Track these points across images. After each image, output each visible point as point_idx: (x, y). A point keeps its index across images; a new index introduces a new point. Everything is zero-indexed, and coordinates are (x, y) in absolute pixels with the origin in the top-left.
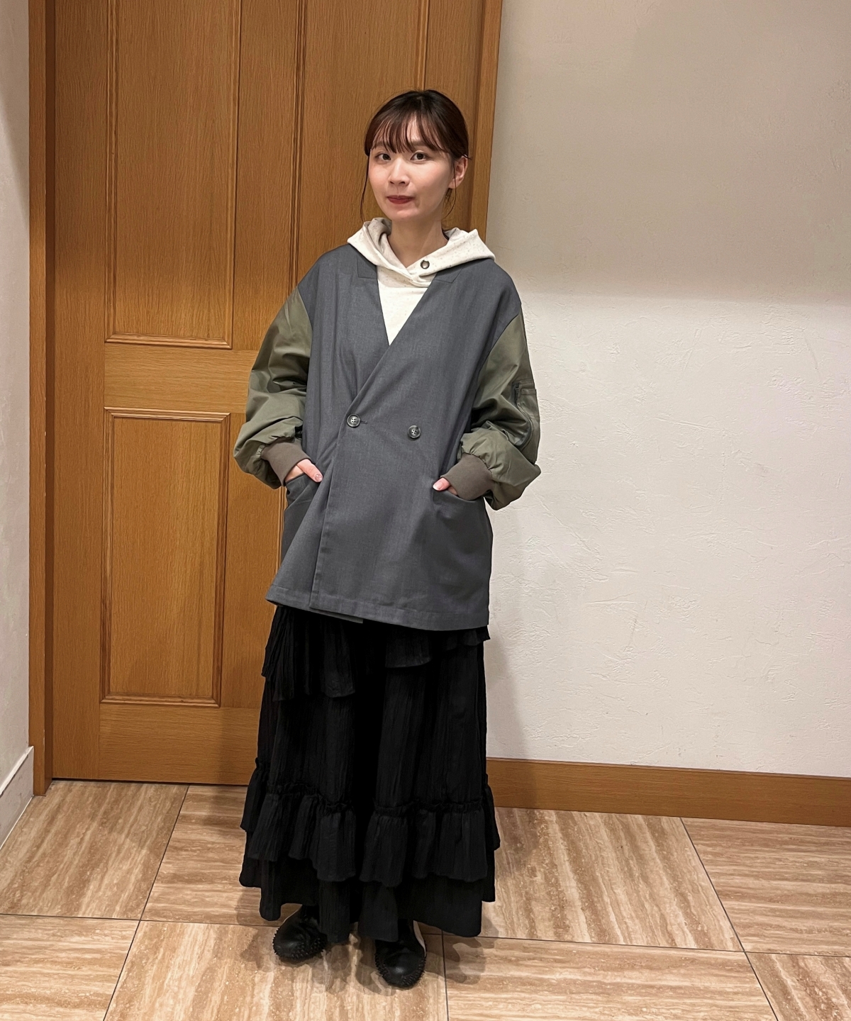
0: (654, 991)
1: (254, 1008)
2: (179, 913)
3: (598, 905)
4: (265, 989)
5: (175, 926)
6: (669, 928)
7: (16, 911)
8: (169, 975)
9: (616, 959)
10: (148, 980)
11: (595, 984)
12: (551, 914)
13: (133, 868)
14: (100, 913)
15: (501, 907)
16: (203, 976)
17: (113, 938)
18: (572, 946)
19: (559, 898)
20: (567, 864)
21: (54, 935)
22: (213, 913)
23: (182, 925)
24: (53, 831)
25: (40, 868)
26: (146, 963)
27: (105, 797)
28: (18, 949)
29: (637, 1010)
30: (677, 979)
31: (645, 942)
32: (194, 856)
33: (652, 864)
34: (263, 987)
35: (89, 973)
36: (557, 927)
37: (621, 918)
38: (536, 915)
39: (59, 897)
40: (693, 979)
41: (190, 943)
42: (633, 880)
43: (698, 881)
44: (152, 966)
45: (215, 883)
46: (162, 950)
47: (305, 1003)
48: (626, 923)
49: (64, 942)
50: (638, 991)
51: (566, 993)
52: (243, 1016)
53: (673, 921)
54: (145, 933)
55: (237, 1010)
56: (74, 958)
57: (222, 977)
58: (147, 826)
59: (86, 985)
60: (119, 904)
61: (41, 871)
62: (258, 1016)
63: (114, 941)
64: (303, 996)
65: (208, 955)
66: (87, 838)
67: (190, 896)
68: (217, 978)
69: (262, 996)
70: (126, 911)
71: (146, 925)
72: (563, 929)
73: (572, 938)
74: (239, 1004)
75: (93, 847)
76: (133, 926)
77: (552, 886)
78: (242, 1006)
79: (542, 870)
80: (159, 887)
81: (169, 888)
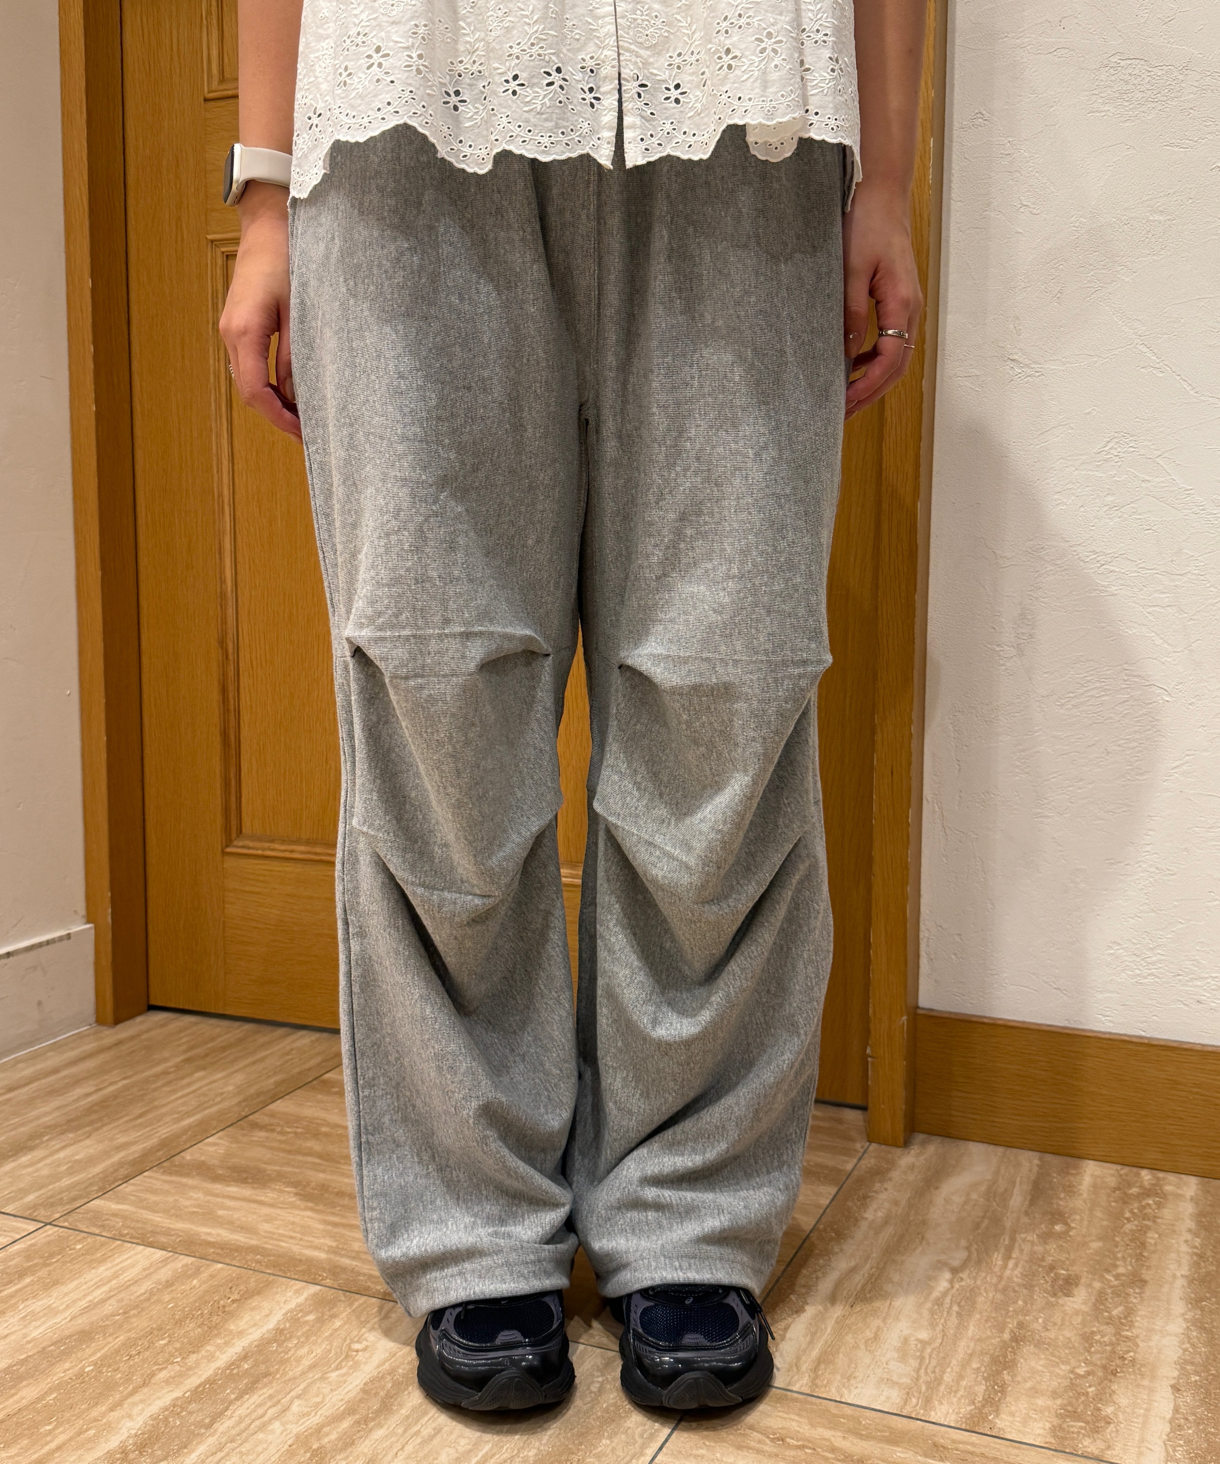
1: (92, 1432)
2: (139, 1225)
4: (159, 1398)
5: (103, 1245)
12: (1066, 1382)
15: (924, 1343)
16: (54, 1344)
19: (1113, 1352)
20: (1180, 1282)
22: (203, 1237)
23: (119, 1246)
24: (65, 1073)
27: (213, 1040)
32: (275, 1141)
34: (158, 1394)
36: (1069, 1414)
38: (1019, 1378)
41: (98, 1280)
46: (28, 1280)
47: (221, 1450)
52: (47, 1444)
54: (31, 1245)
55: (48, 1428)
57: (94, 1353)
58: (237, 1087)
60: (42, 1191)
62: (79, 1452)
64: (233, 1432)
65: (109, 1308)
66: (112, 1088)
67: (192, 1202)
68: (80, 1354)
69: (136, 1410)
70: (41, 1204)
71: (50, 1232)
72: (1087, 1422)
73: (1102, 1450)
74: (67, 1415)
75: (103, 1104)
76: (24, 1230)
77: (1108, 1324)
78: (68, 1421)
79: (1097, 1285)
80: (150, 1177)
81: (165, 1182)
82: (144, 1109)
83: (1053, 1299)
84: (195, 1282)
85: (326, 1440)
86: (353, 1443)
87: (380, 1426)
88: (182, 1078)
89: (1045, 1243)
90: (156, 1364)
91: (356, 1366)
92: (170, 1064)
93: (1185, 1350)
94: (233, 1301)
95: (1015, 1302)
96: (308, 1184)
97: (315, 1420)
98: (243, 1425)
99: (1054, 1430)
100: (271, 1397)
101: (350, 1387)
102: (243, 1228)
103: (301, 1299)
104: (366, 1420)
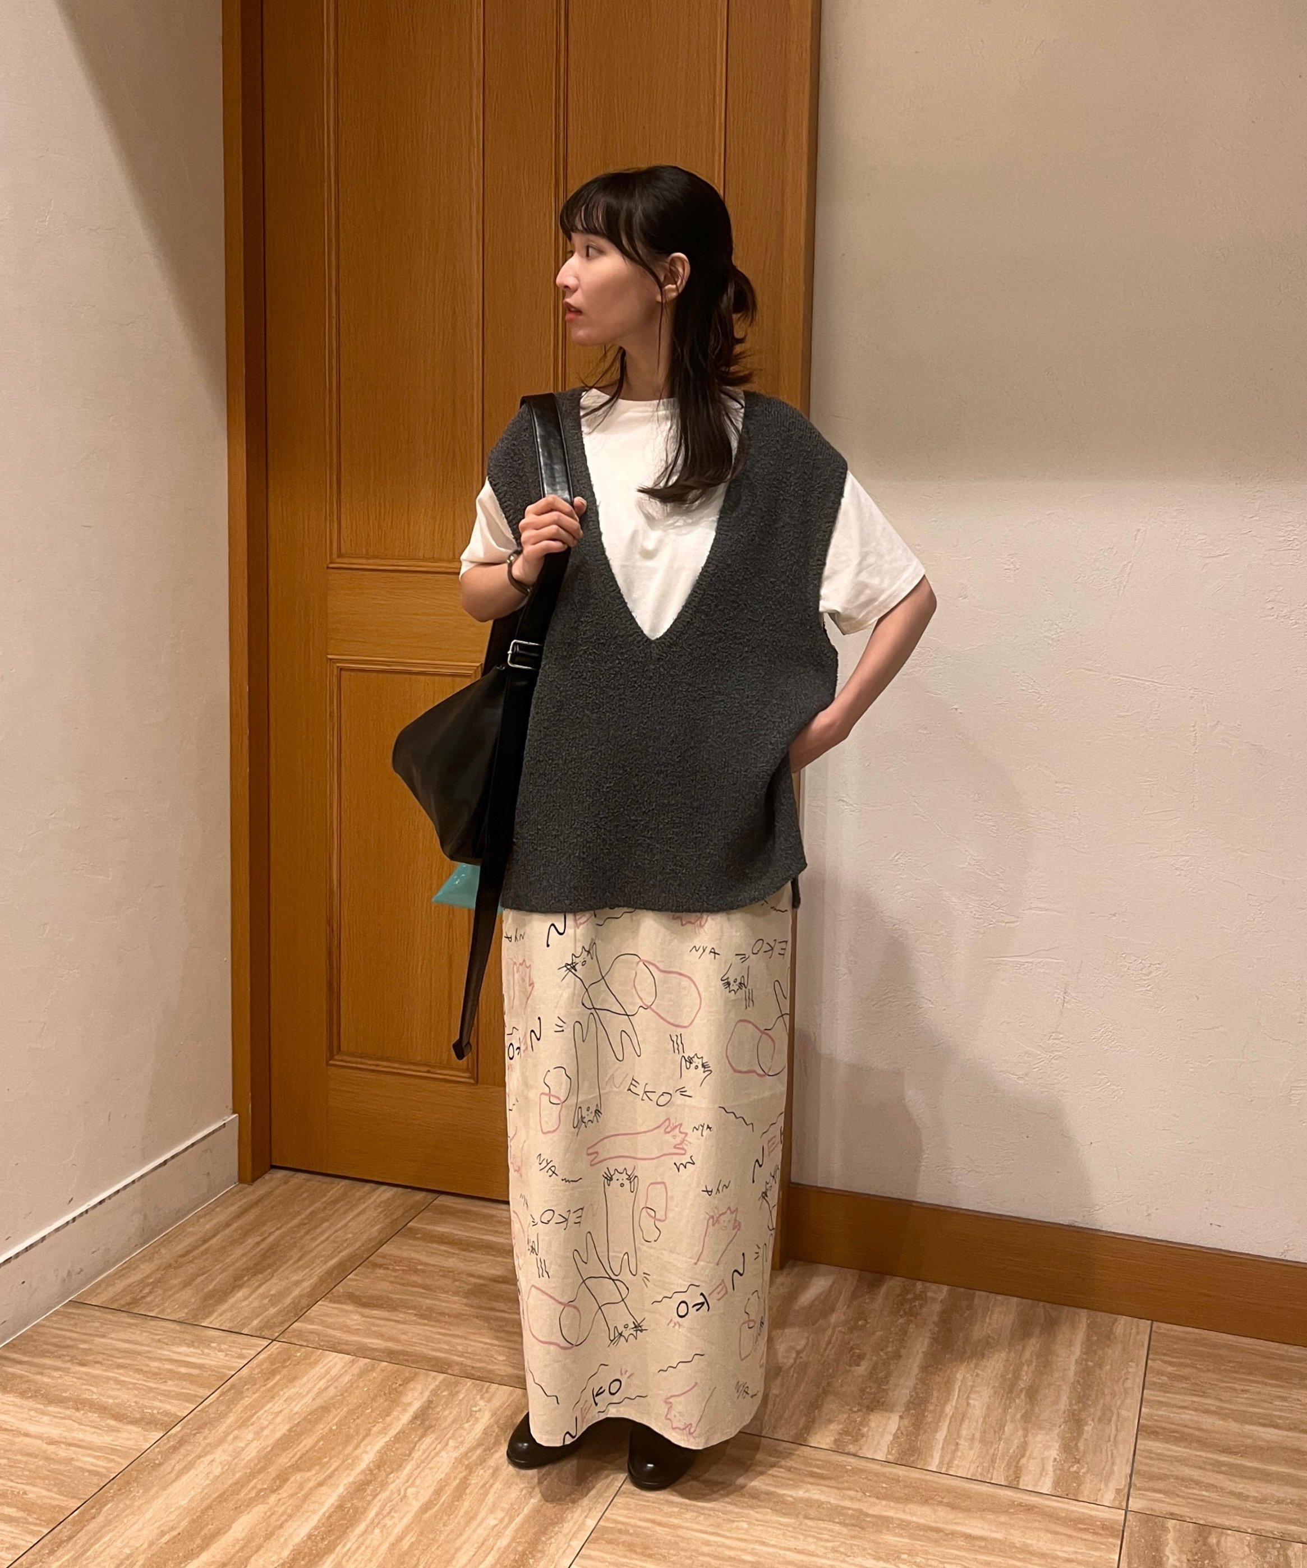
0: (935, 1535)
1: (350, 1461)
2: (328, 1339)
3: (930, 1416)
4: (378, 1442)
5: (312, 1353)
6: (1023, 1461)
7: (133, 1308)
8: (269, 1406)
9: (907, 1486)
10: (239, 1408)
11: (850, 1512)
13: (303, 1281)
14: (229, 1325)
15: (777, 1396)
16: (309, 1415)
17: (226, 1355)
18: (851, 1460)
20: (920, 1355)
21: (159, 1341)
22: (369, 1345)
23: (321, 1353)
24: (235, 1225)
25: (192, 1265)
26: (248, 1389)
27: (325, 1195)
28: (107, 1349)
29: (893, 1555)
30: (986, 1527)
31: (971, 1472)
32: (391, 1276)
33: (1056, 1375)
34: (377, 1439)
35: (173, 1388)
36: (846, 1432)
37: (955, 1436)
38: (823, 1414)
39: (193, 1300)
40: (1012, 1531)
41: (318, 1375)
42: (1011, 1392)
43: (1120, 1407)
44: (254, 1393)
45: (398, 1311)
46: (278, 1377)
47: (418, 1467)
48: (957, 1444)
49: (168, 1350)
50: (911, 1531)
51: (797, 1516)
52: (330, 1466)
53: (1036, 1454)
54: (270, 1355)
55: (326, 1460)
56: (165, 1370)
57: (334, 1418)
58: (355, 1234)
59: (161, 1401)
60: (261, 1318)
61: (191, 1269)
62: (348, 1471)
63: (227, 1358)
64: (423, 1458)
65: (331, 1392)
66: (272, 1238)
67: (354, 1322)
68: (325, 1419)
69: (368, 1449)
70: (263, 1327)
71: (277, 1346)
72: (853, 1437)
73: (857, 1451)
74: (333, 1452)
75: (272, 1249)
76: (261, 1345)
77: (875, 1382)
78: (335, 1456)
79: (875, 1358)
80: (323, 1305)
81: (334, 1308)
82: (300, 1254)
83: (848, 1368)
84: (374, 1374)
85: (471, 1460)
86: (485, 1460)
87: (496, 1451)
88: (315, 1228)
89: (851, 1333)
90: (369, 1423)
91: (477, 1420)
92: (303, 1216)
93: (912, 1396)
94: (400, 1385)
95: (828, 1370)
96: (422, 1307)
97: (463, 1449)
98: (426, 1454)
99: (836, 1440)
100: (436, 1439)
101: (477, 1431)
102: (390, 1339)
103: (437, 1383)
104: (489, 1449)
